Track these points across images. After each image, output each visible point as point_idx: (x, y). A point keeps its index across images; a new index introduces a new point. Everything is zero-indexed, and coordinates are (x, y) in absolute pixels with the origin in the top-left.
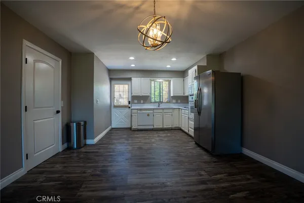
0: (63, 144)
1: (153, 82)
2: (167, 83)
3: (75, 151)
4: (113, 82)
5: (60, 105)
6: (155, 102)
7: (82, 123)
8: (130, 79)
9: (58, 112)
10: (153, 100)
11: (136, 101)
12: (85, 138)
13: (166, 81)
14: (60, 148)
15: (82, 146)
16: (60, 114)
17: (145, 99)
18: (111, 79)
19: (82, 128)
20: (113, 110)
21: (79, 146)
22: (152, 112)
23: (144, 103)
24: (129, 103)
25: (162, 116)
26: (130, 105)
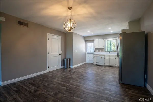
0: (62, 66)
1: (106, 41)
2: (115, 40)
3: (66, 69)
4: (87, 42)
5: (61, 52)
6: (108, 51)
7: (68, 59)
8: (94, 40)
9: (60, 55)
10: (106, 50)
11: (97, 51)
12: (70, 65)
13: (114, 39)
14: (61, 67)
15: (68, 67)
16: (61, 55)
17: (102, 49)
18: (86, 41)
19: (68, 61)
20: (87, 55)
21: (67, 68)
22: (104, 56)
23: (101, 52)
24: (94, 52)
25: (109, 59)
26: (94, 53)
